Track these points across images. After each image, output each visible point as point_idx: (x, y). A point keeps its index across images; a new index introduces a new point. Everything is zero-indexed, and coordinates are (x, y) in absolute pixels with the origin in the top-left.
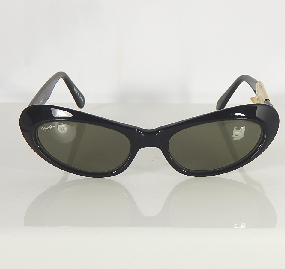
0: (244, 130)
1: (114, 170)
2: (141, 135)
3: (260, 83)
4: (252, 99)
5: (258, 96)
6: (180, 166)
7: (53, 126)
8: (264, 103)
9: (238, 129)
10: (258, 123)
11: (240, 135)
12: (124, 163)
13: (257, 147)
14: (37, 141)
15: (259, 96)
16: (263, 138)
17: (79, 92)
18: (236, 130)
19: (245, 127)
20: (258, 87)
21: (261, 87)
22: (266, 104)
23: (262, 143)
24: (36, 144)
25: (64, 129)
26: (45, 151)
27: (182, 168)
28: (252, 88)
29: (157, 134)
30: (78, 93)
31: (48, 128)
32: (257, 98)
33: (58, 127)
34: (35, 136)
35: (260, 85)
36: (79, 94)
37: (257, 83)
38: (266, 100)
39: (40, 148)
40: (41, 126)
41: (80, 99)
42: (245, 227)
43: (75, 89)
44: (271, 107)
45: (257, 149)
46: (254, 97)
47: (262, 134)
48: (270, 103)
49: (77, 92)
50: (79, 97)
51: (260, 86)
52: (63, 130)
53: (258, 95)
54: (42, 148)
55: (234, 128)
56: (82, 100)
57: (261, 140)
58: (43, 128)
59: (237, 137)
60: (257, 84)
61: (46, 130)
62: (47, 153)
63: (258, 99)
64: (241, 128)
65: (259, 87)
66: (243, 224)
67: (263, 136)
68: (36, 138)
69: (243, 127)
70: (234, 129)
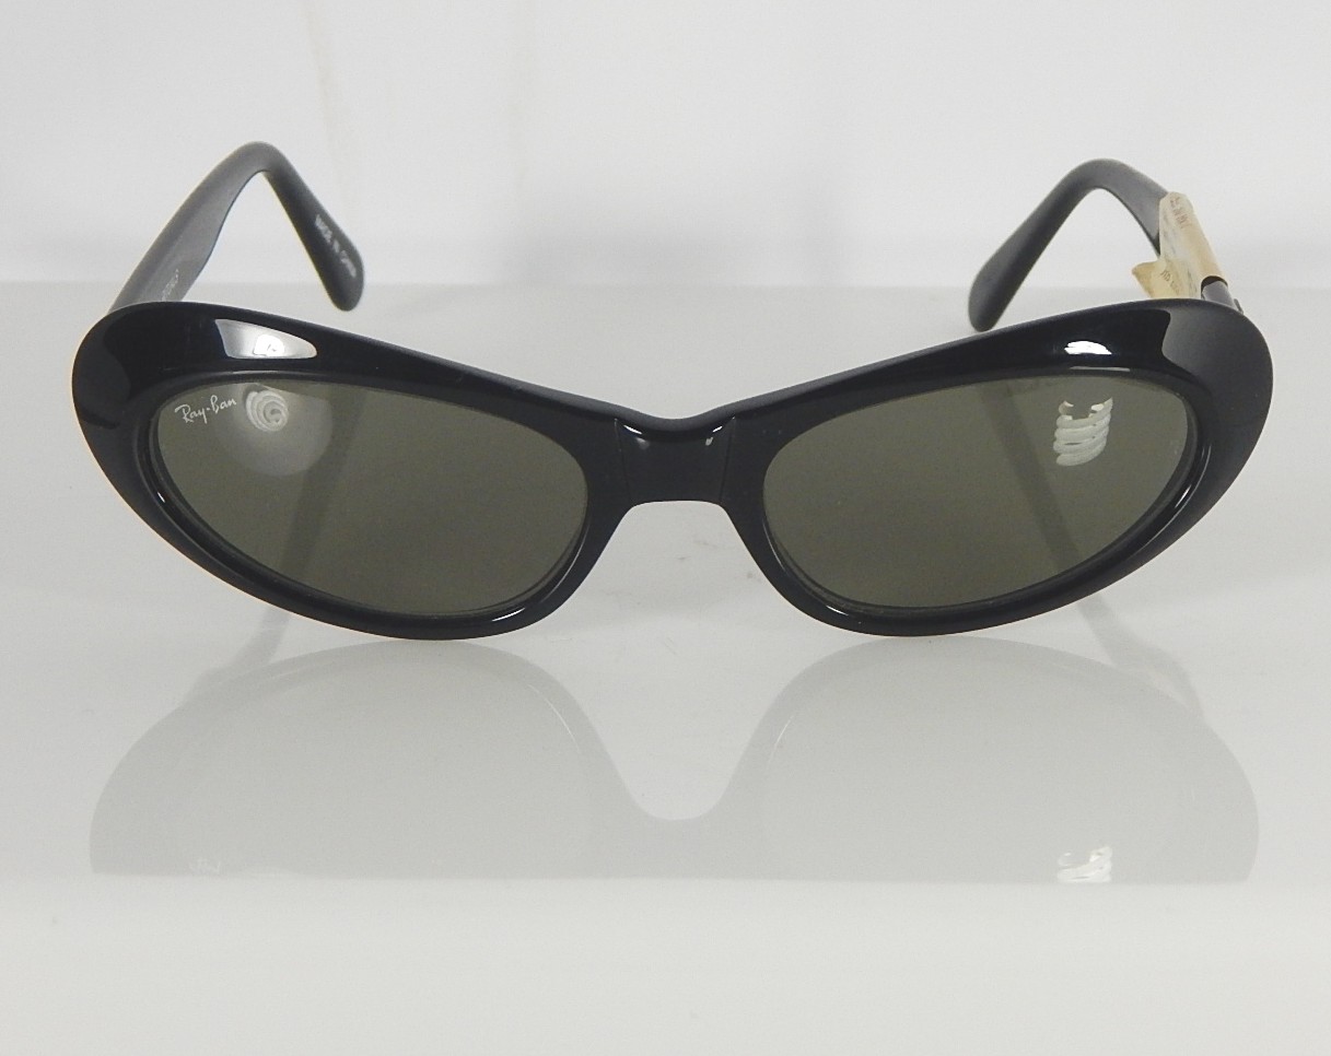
0: (1107, 419)
1: (512, 604)
2: (637, 444)
3: (1177, 198)
4: (1141, 272)
5: (1168, 261)
6: (816, 589)
7: (230, 403)
8: (1199, 298)
9: (1081, 412)
10: (1173, 389)
11: (1087, 442)
12: (555, 571)
13: (1169, 499)
14: (152, 470)
15: (1171, 257)
16: (1198, 457)
17: (338, 234)
18: (1070, 418)
19: (1109, 403)
20: (1165, 218)
21: (1184, 218)
22: (1207, 299)
23: (1191, 479)
24: (151, 486)
25: (273, 412)
26: (190, 516)
27: (825, 595)
28: (1140, 223)
29: (709, 442)
30: (332, 240)
31: (203, 413)
32: (1163, 266)
33: (249, 403)
34: (144, 448)
35: (1178, 207)
36: (336, 246)
37: (1162, 202)
38: (1210, 281)
39: (168, 506)
40: (173, 404)
41: (344, 265)
42: (1108, 879)
43: (320, 224)
44: (1234, 311)
45: (1170, 511)
46: (1149, 266)
47: (1195, 440)
48: (1225, 296)
49: (328, 236)
50: (338, 257)
51: (1177, 213)
52: (268, 414)
53: (1166, 256)
54: (179, 504)
55: (1060, 410)
56: (353, 273)
57: (1188, 468)
58: (181, 410)
59: (1076, 451)
60: (1164, 203)
61: (194, 418)
62: (201, 526)
63: (1166, 275)
64: (1094, 407)
65: (1172, 219)
66: (1101, 851)
67: (1199, 448)
68: (148, 456)
69: (1102, 402)
70: (1059, 415)
